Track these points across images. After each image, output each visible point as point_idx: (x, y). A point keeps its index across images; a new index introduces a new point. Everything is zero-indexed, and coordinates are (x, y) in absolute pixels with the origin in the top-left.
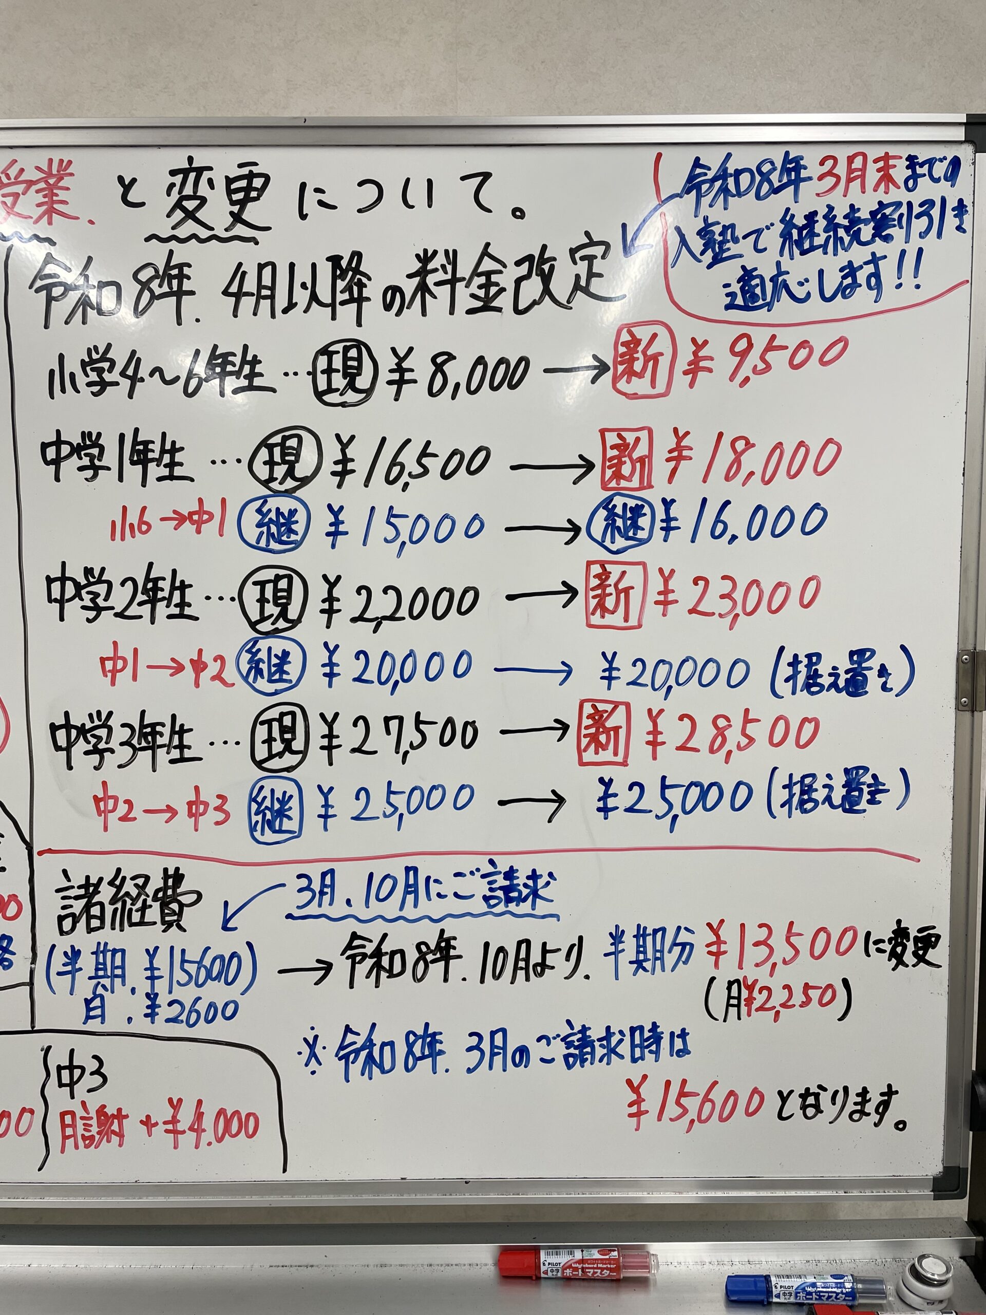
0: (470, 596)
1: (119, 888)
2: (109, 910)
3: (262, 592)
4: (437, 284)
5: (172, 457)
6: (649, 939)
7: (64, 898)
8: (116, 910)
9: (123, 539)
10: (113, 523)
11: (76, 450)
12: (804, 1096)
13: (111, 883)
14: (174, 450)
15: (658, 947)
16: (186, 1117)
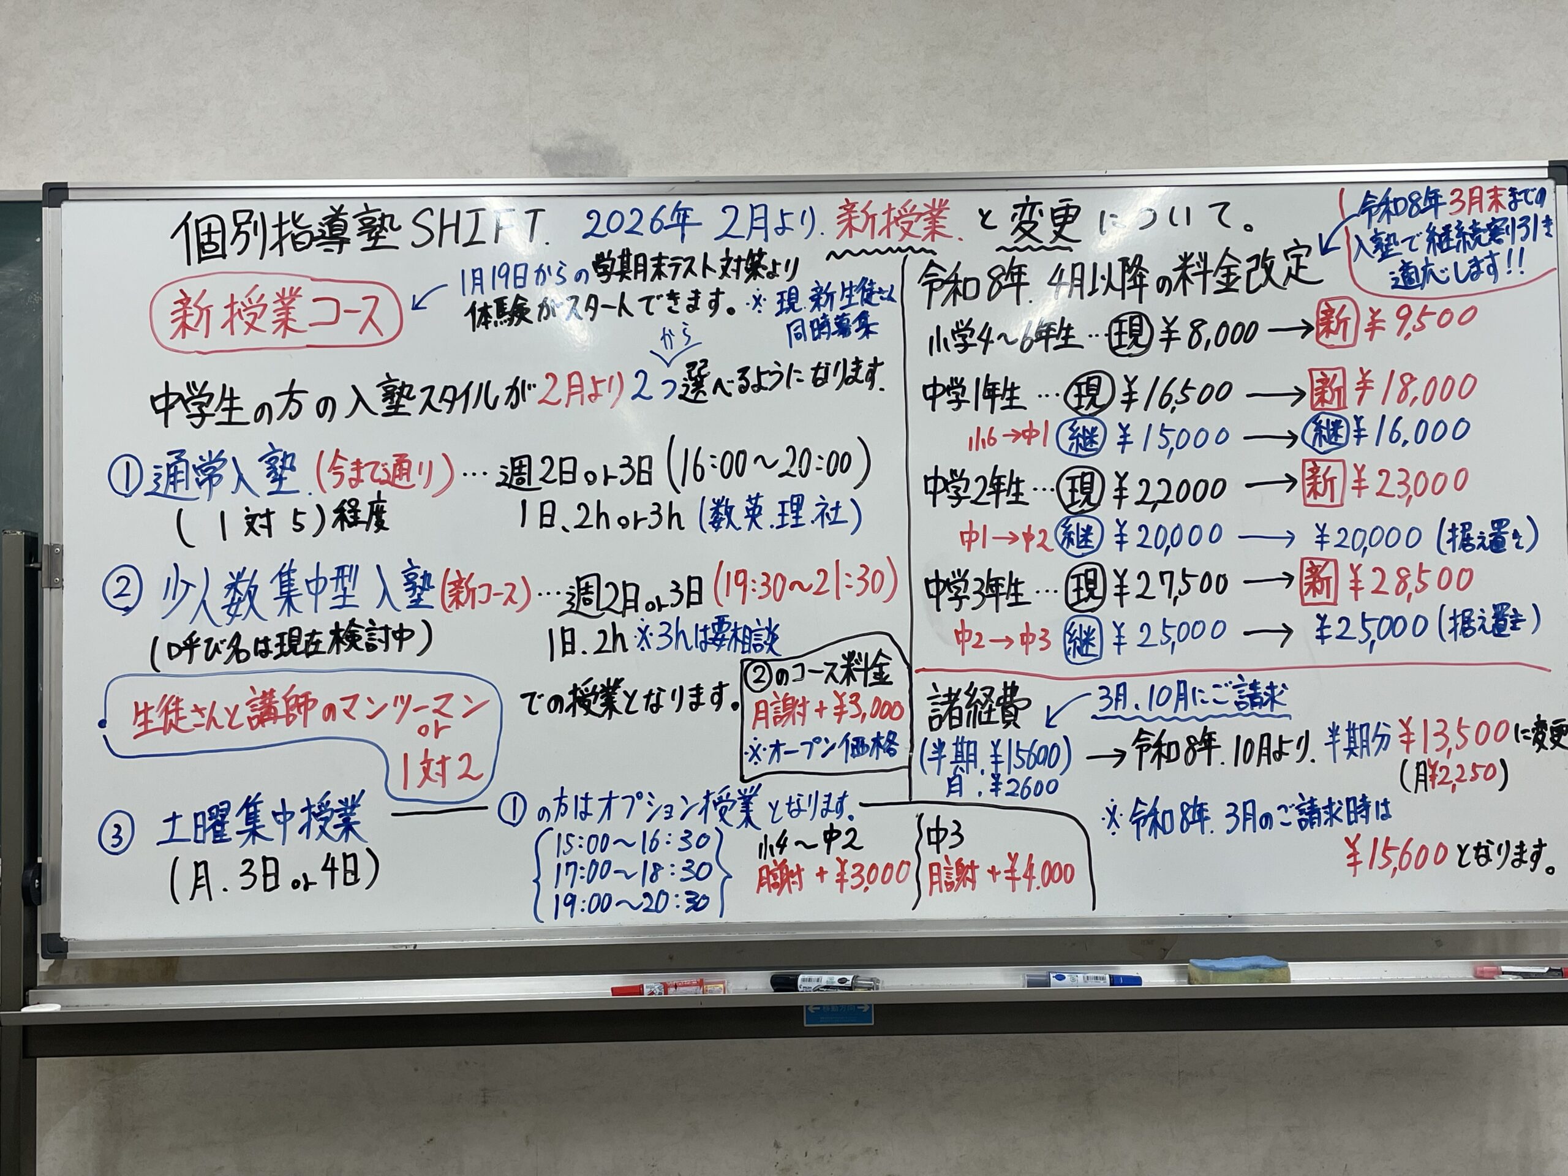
0: (1220, 485)
1: (973, 696)
2: (965, 712)
3: (1073, 484)
4: (1193, 275)
5: (1012, 394)
6: (1358, 732)
7: (933, 704)
8: (970, 713)
9: (977, 449)
10: (971, 439)
11: (947, 390)
12: (1477, 848)
13: (967, 693)
14: (1013, 388)
15: (1364, 738)
16: (1021, 868)
